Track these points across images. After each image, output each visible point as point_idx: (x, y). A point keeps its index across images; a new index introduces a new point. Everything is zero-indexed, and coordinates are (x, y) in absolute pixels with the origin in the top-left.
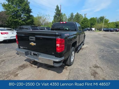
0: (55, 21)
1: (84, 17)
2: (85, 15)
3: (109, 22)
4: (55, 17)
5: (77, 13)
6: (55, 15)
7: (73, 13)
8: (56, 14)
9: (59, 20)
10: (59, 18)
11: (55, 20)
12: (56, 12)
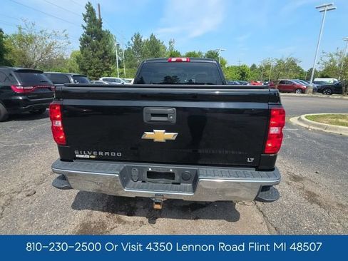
0: (86, 55)
1: (168, 49)
2: (170, 43)
3: (226, 66)
4: (85, 41)
5: (152, 37)
6: (83, 35)
7: (139, 35)
8: (88, 33)
9: (100, 52)
10: (98, 45)
11: (86, 50)
12: (85, 25)
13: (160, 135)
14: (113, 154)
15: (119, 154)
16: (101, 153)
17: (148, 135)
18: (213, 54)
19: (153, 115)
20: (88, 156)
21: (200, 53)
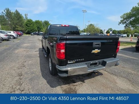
1: (24, 18)
2: (25, 15)
13: (96, 51)
14: (81, 60)
15: (83, 59)
16: (77, 60)
17: (93, 51)
18: (46, 22)
19: (96, 45)
20: (72, 62)
21: (41, 21)
